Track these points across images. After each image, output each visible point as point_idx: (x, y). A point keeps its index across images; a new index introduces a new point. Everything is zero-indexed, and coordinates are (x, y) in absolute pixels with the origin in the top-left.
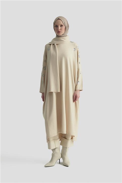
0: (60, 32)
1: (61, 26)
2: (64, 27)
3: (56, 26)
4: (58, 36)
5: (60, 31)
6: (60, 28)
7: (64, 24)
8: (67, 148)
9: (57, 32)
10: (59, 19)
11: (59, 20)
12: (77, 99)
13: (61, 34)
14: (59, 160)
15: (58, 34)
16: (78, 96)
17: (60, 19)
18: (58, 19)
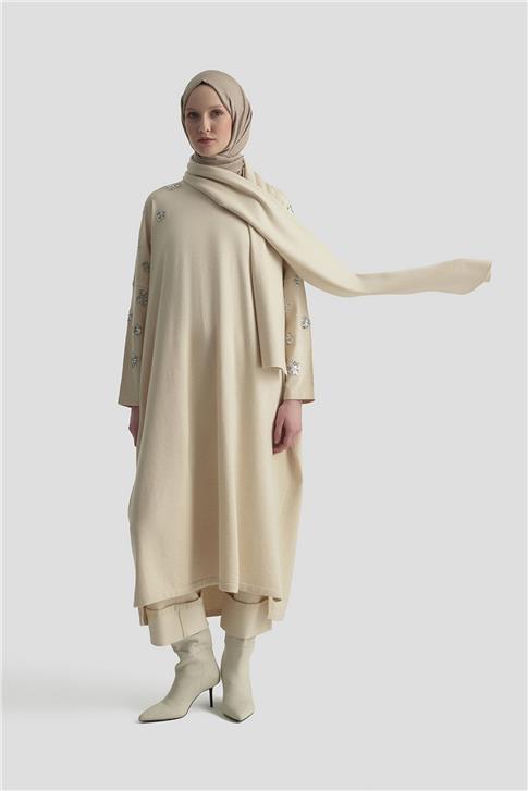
0: (208, 139)
1: (216, 113)
2: (226, 119)
3: (191, 115)
4: (201, 159)
5: (209, 136)
6: (207, 122)
7: (227, 104)
8: (243, 640)
9: (199, 139)
10: (203, 83)
11: (204, 87)
12: (289, 440)
13: (214, 149)
14: (211, 690)
15: (202, 149)
16: (292, 426)
17: (208, 85)
18: (200, 83)
